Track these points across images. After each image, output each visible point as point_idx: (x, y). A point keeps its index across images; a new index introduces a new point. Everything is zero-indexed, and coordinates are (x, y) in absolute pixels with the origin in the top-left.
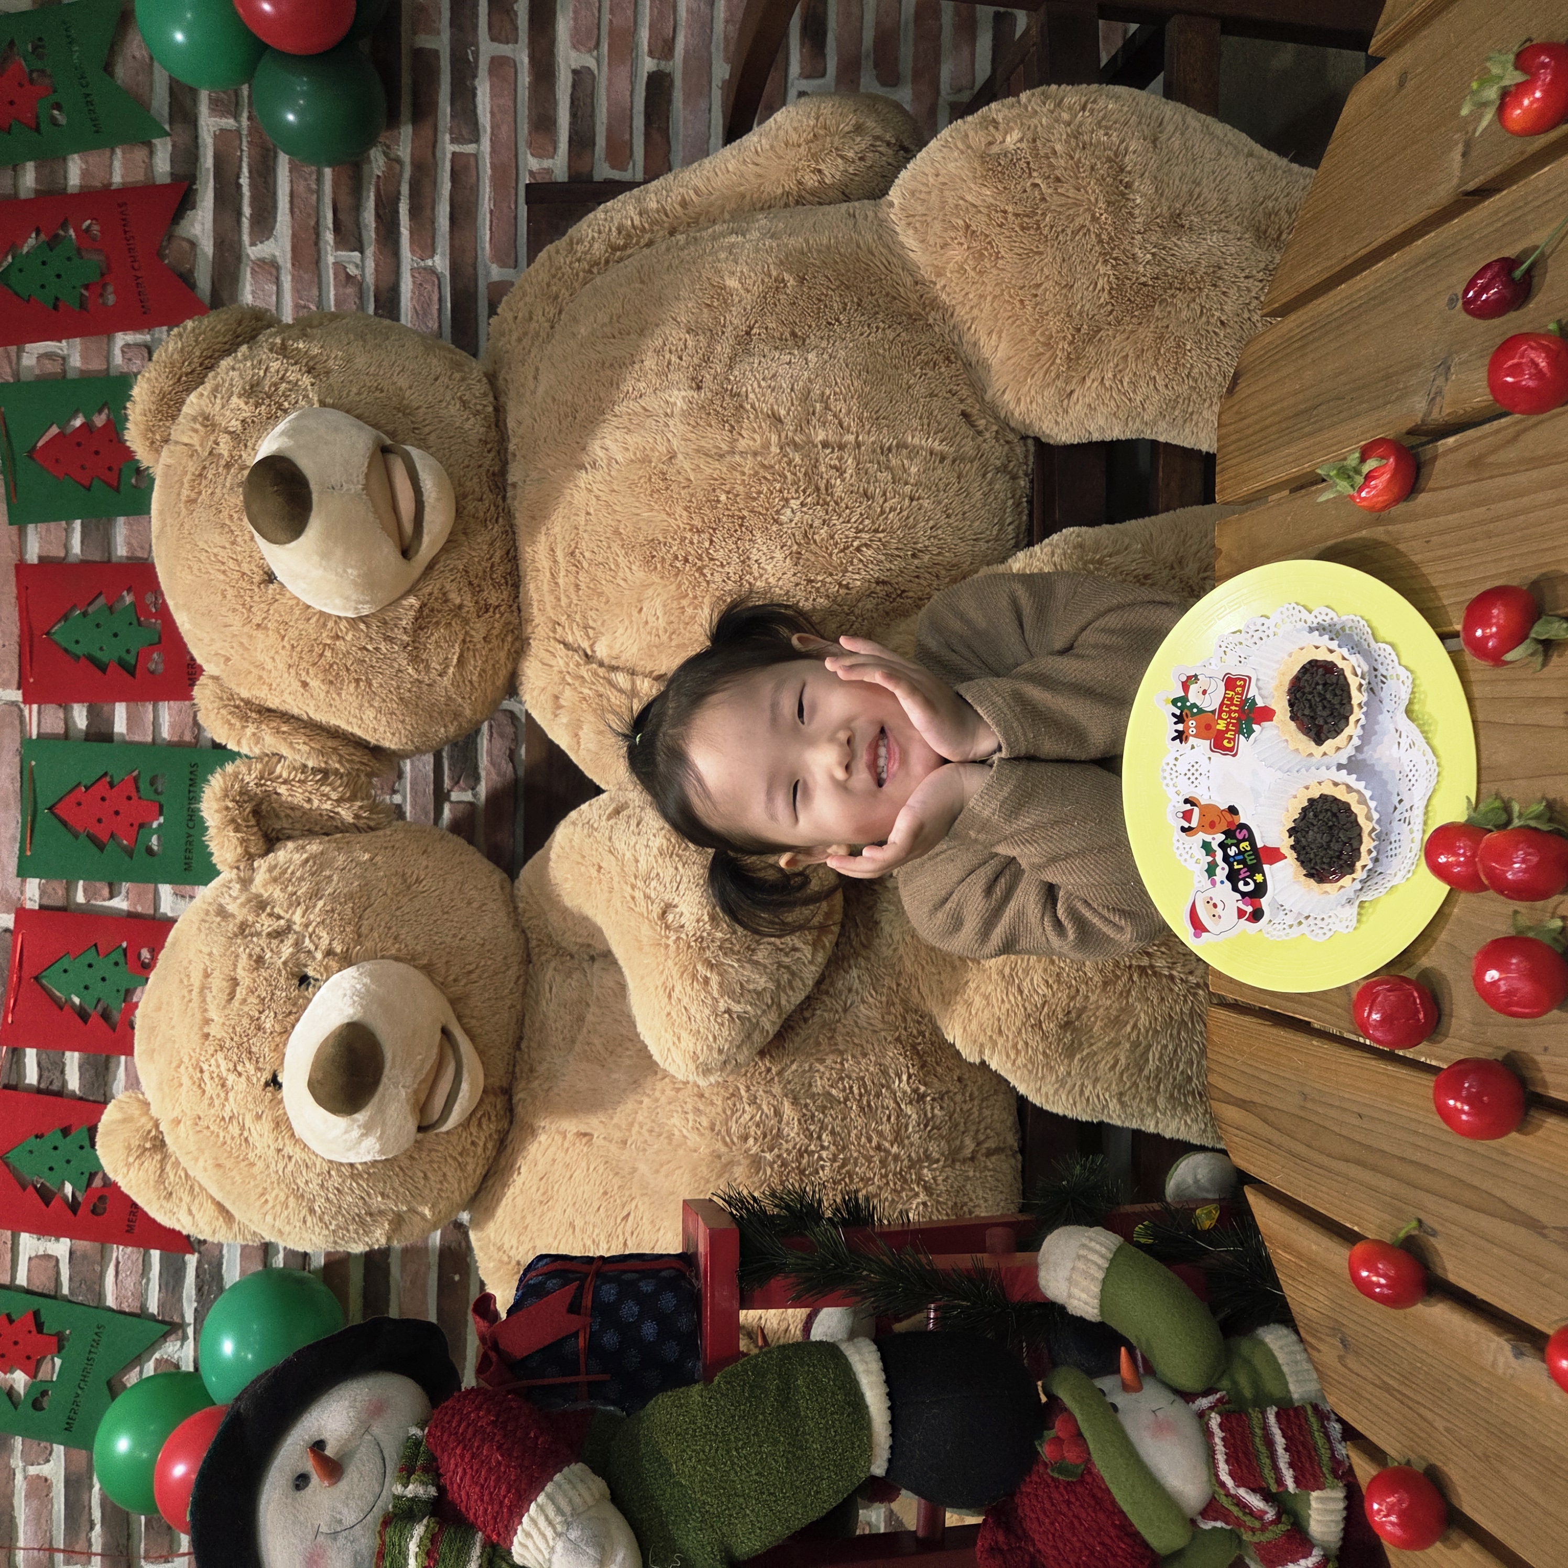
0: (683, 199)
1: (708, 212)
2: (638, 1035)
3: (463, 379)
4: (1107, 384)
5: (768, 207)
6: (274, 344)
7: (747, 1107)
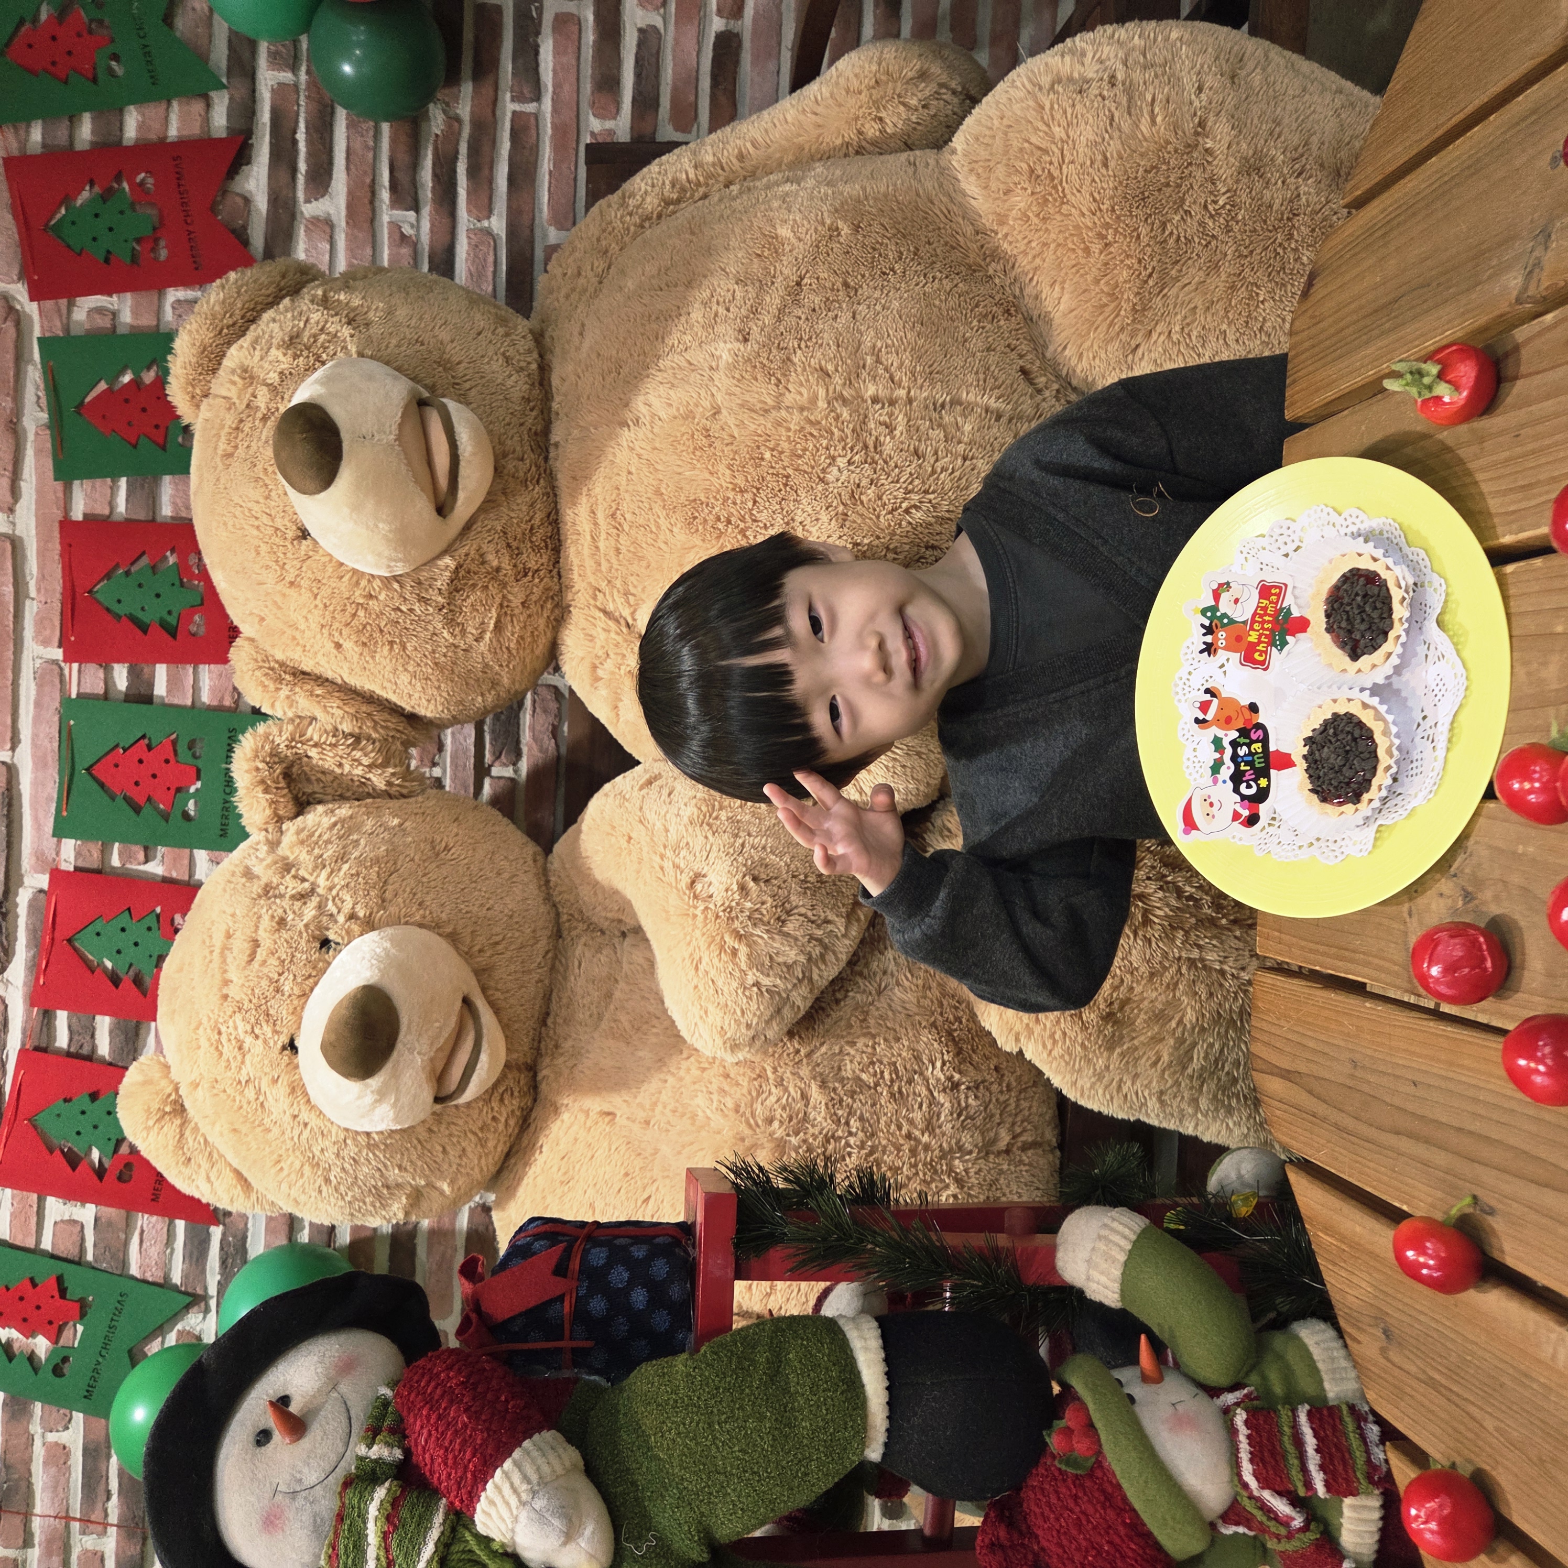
0: (740, 152)
1: (765, 165)
2: (665, 1011)
3: (507, 335)
4: (1175, 337)
5: (826, 156)
6: (315, 296)
7: (773, 1089)
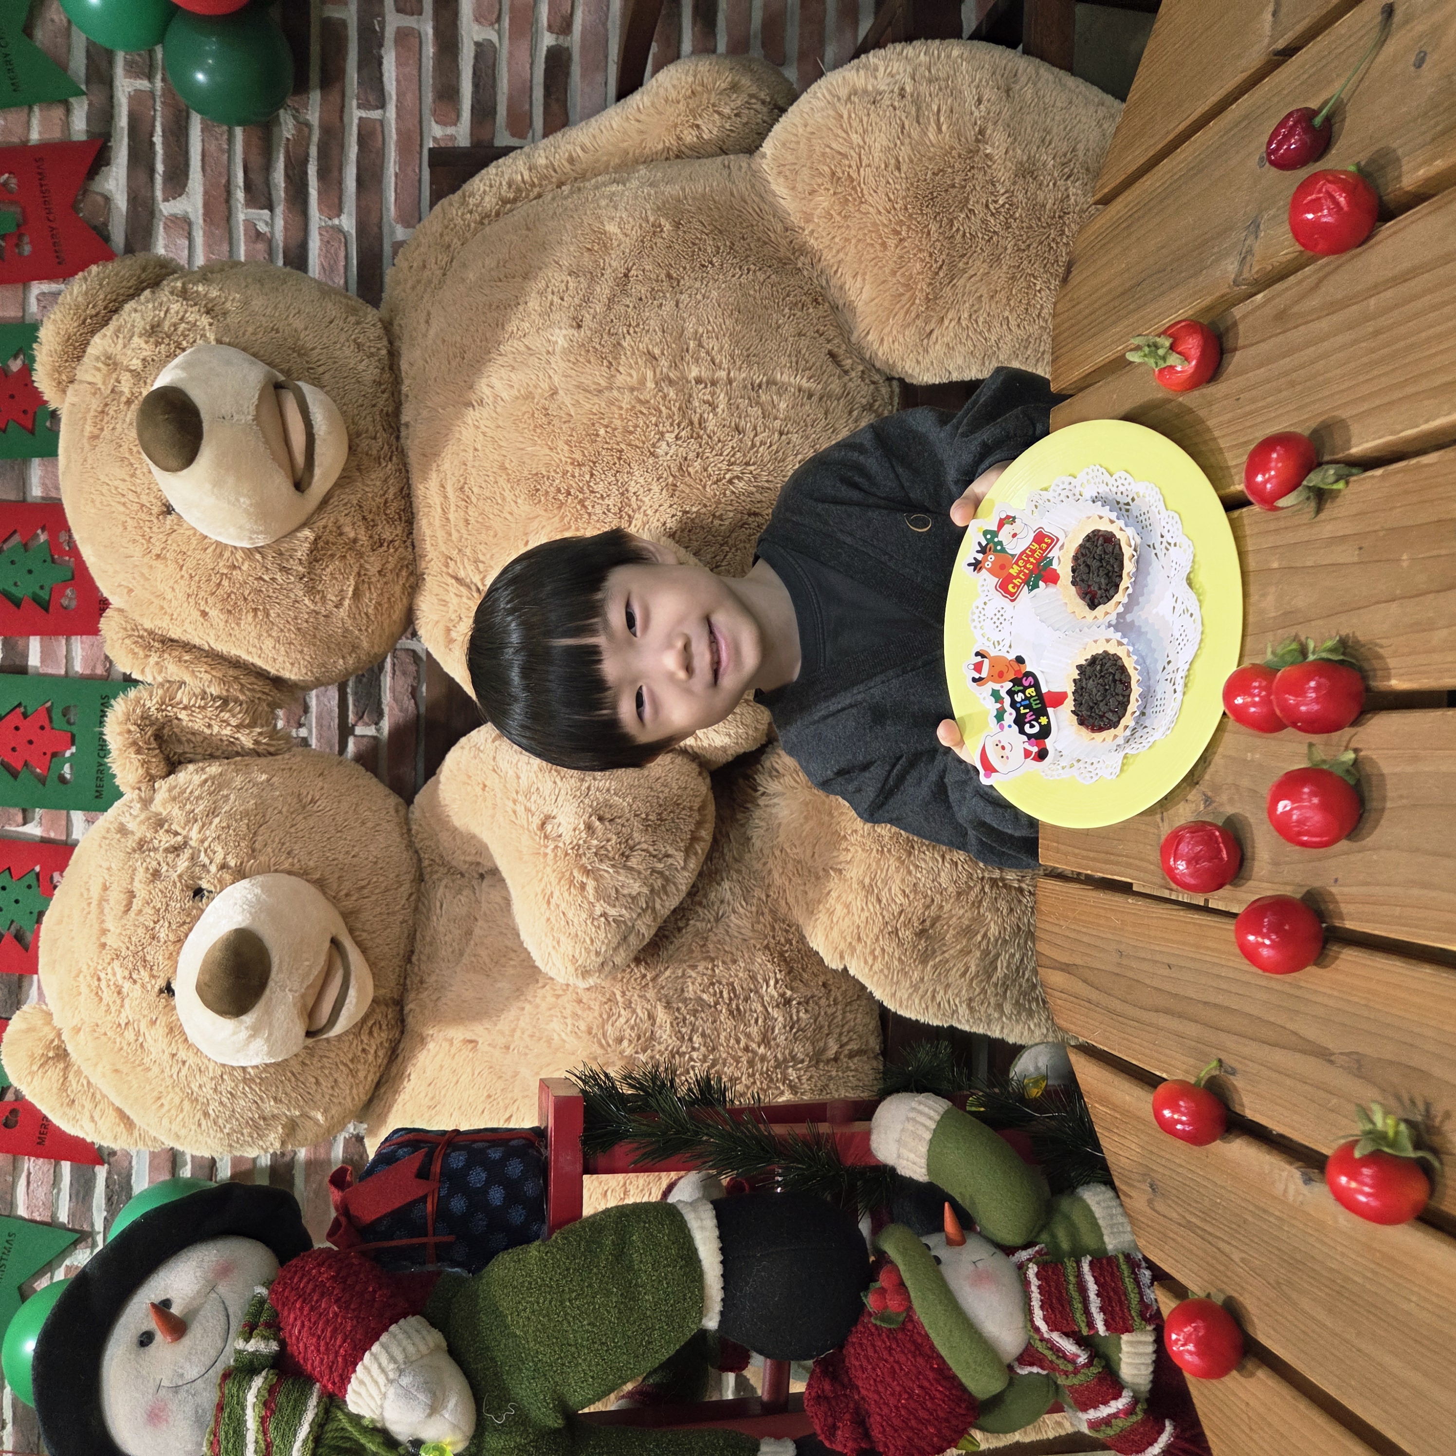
0: (571, 156)
1: (594, 168)
2: (521, 944)
3: (358, 323)
4: (964, 323)
5: (649, 160)
6: (175, 288)
7: (622, 1012)
